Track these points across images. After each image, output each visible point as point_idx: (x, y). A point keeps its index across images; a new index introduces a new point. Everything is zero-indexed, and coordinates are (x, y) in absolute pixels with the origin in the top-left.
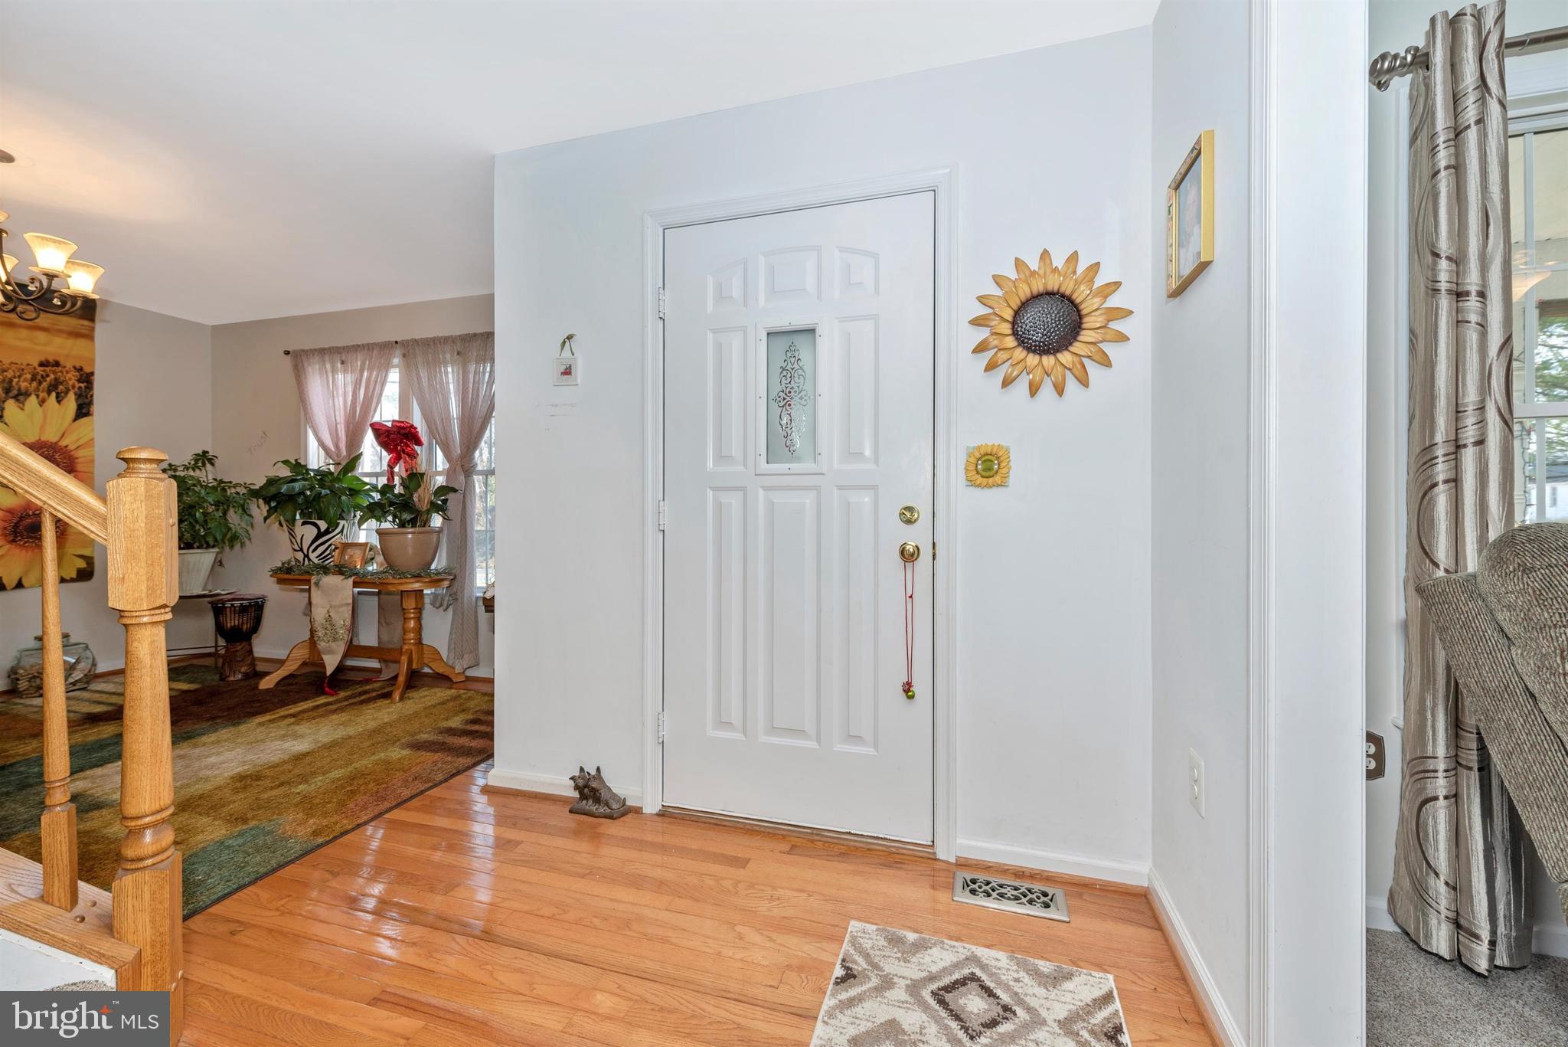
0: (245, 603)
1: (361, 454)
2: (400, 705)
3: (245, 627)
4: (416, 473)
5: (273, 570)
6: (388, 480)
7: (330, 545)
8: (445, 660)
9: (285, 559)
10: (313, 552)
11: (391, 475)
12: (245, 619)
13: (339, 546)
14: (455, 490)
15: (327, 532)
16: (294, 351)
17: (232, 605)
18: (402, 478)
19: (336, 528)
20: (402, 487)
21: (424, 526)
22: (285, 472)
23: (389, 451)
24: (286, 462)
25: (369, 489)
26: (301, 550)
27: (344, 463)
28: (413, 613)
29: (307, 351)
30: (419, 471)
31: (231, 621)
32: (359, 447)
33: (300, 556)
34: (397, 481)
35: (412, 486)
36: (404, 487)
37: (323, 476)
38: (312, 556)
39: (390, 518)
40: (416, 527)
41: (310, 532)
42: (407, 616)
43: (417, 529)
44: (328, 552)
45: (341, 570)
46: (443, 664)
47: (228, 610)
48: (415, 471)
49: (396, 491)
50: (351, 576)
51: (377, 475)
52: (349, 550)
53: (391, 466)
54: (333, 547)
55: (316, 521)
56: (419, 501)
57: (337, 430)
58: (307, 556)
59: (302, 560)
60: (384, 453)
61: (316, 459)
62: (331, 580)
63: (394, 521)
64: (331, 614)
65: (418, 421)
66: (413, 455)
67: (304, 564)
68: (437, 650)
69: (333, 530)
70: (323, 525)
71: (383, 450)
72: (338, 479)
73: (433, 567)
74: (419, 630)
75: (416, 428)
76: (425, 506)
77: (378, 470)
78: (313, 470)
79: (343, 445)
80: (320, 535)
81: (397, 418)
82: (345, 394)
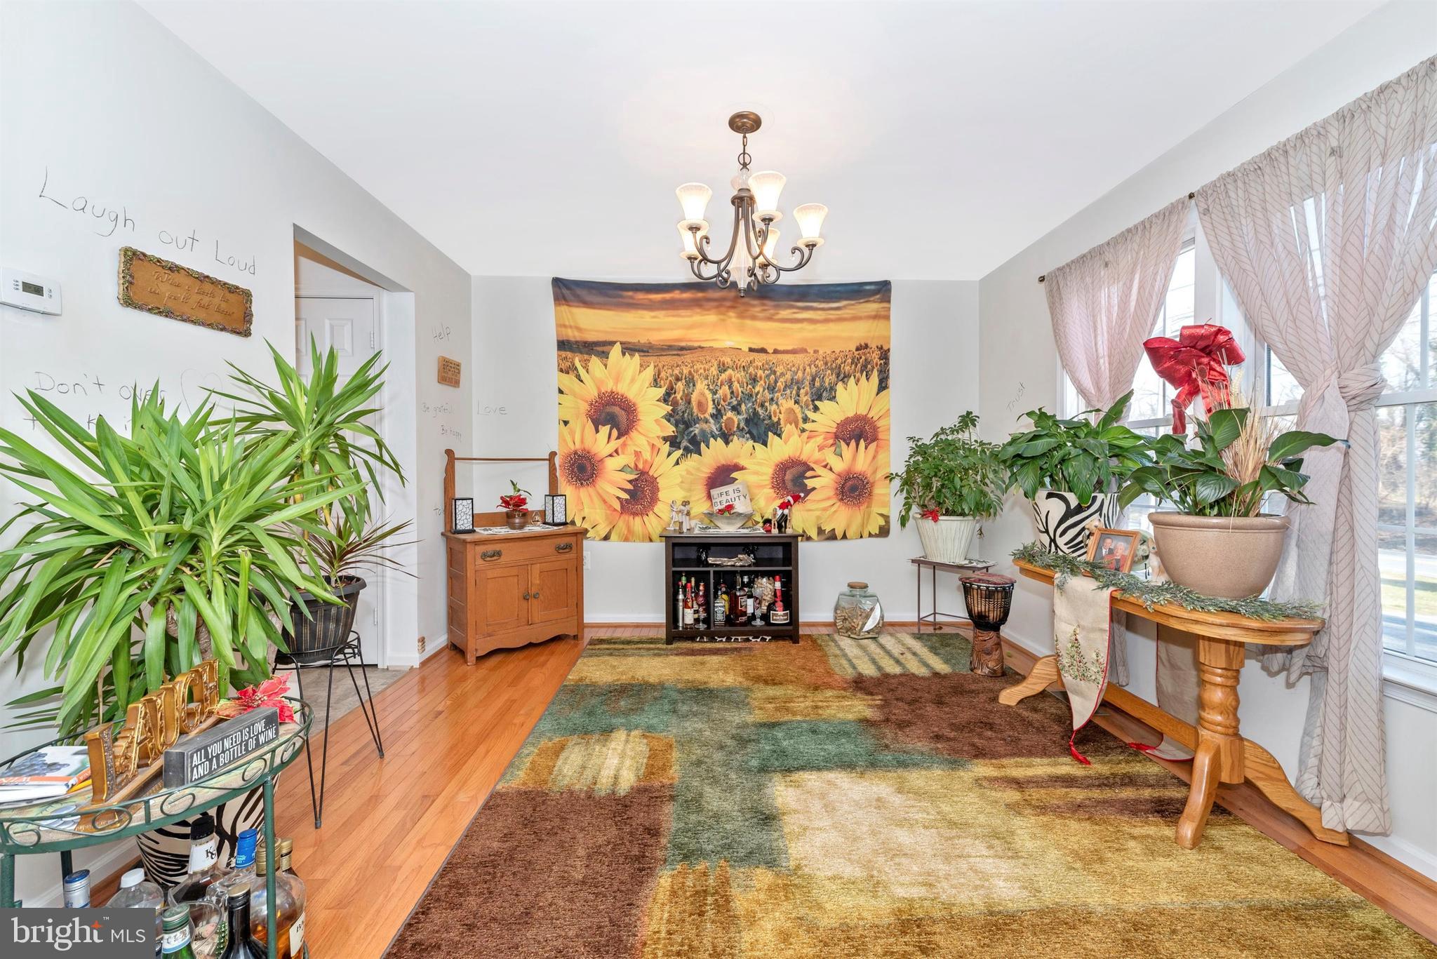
0: (992, 587)
1: (1131, 393)
2: (1193, 856)
3: (991, 615)
4: (1229, 411)
5: (1015, 554)
6: (1175, 430)
7: (1083, 529)
8: (1293, 783)
9: (1028, 542)
10: (1061, 536)
11: (1180, 421)
12: (991, 606)
13: (1094, 530)
14: (1325, 441)
15: (1079, 509)
16: (1050, 274)
17: (979, 587)
18: (1199, 424)
19: (1091, 505)
20: (1198, 439)
21: (1246, 515)
22: (1028, 426)
23: (1175, 382)
24: (1030, 414)
25: (1143, 445)
26: (1047, 531)
27: (1106, 409)
28: (1221, 676)
29: (1064, 267)
30: (1234, 406)
31: (980, 607)
32: (1131, 382)
33: (1045, 539)
34: (1191, 429)
35: (1219, 436)
36: (1202, 438)
37: (1074, 428)
38: (1061, 541)
39: (1176, 494)
40: (1228, 515)
41: (1055, 509)
42: (1207, 677)
43: (1232, 521)
44: (1080, 539)
45: (1093, 570)
46: (1289, 792)
47: (975, 592)
48: (1226, 407)
49: (1188, 447)
50: (1108, 586)
51: (1156, 424)
52: (1109, 541)
53: (1179, 405)
54: (1087, 532)
55: (1062, 493)
56: (1236, 464)
57: (1098, 364)
58: (1053, 541)
59: (1047, 545)
60: (1169, 387)
61: (1072, 407)
62: (1081, 585)
63: (1183, 501)
64: (1078, 637)
65: (1231, 319)
66: (1221, 381)
67: (1050, 551)
68: (1275, 761)
69: (1089, 507)
70: (1073, 500)
71: (1168, 384)
72: (1094, 433)
73: (1265, 595)
74: (1232, 710)
75: (1227, 333)
76: (1248, 474)
77: (1160, 415)
78: (1064, 422)
79: (1105, 385)
80: (1069, 513)
81: (1191, 322)
82: (1109, 311)
